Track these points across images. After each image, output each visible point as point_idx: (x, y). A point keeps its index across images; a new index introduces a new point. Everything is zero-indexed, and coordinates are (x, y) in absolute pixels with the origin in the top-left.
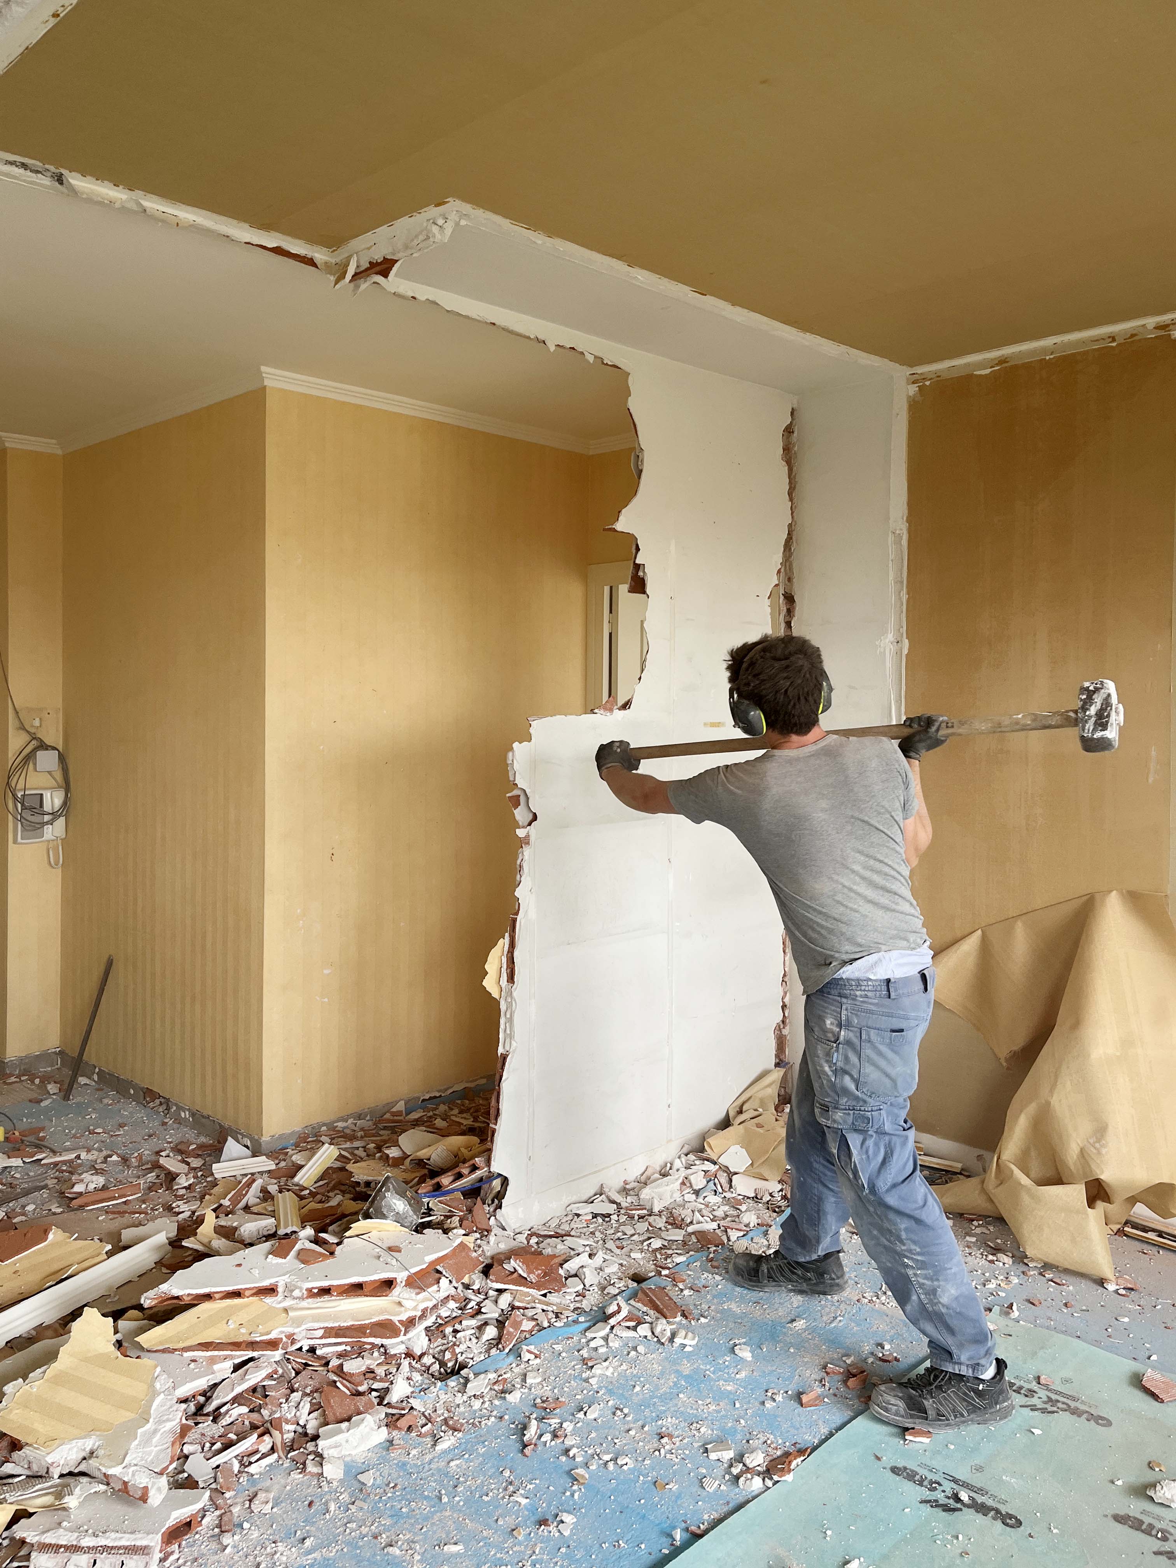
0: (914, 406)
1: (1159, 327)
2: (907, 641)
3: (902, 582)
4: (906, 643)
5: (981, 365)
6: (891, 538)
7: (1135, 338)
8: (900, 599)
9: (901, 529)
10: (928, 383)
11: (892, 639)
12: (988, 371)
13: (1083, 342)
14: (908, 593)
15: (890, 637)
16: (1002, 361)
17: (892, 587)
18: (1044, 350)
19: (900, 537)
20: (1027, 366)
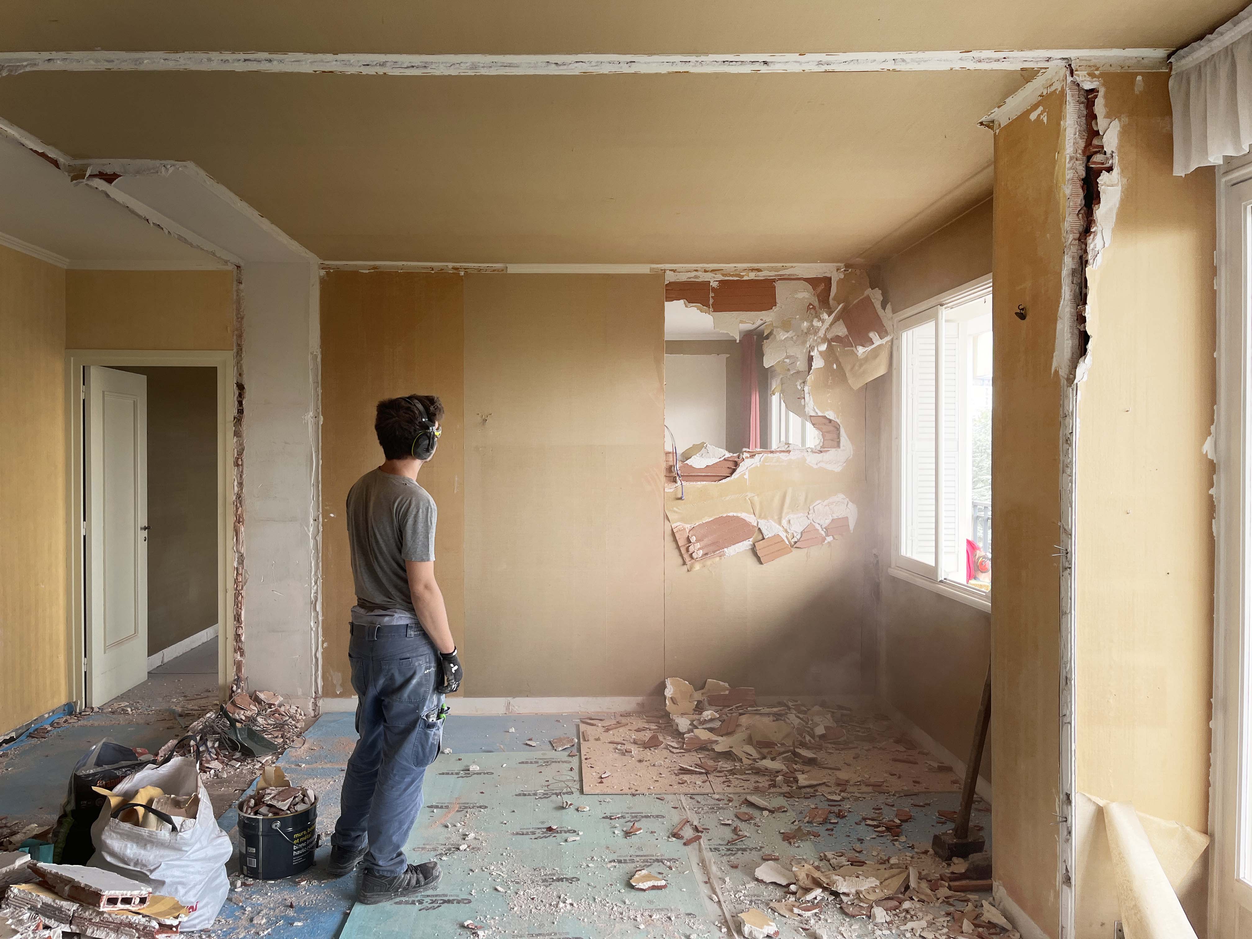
0: (323, 281)
1: (454, 268)
2: (322, 417)
3: (318, 383)
4: (321, 418)
5: (364, 267)
6: (310, 357)
7: (443, 271)
8: (317, 392)
9: (317, 352)
10: (332, 271)
11: (312, 416)
12: (367, 271)
13: (418, 267)
14: (322, 389)
15: (311, 414)
16: (375, 268)
17: (311, 386)
18: (398, 267)
19: (316, 356)
20: (389, 273)
